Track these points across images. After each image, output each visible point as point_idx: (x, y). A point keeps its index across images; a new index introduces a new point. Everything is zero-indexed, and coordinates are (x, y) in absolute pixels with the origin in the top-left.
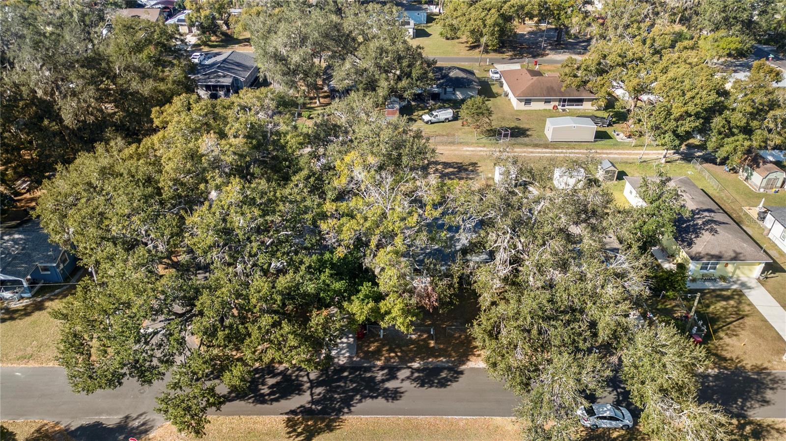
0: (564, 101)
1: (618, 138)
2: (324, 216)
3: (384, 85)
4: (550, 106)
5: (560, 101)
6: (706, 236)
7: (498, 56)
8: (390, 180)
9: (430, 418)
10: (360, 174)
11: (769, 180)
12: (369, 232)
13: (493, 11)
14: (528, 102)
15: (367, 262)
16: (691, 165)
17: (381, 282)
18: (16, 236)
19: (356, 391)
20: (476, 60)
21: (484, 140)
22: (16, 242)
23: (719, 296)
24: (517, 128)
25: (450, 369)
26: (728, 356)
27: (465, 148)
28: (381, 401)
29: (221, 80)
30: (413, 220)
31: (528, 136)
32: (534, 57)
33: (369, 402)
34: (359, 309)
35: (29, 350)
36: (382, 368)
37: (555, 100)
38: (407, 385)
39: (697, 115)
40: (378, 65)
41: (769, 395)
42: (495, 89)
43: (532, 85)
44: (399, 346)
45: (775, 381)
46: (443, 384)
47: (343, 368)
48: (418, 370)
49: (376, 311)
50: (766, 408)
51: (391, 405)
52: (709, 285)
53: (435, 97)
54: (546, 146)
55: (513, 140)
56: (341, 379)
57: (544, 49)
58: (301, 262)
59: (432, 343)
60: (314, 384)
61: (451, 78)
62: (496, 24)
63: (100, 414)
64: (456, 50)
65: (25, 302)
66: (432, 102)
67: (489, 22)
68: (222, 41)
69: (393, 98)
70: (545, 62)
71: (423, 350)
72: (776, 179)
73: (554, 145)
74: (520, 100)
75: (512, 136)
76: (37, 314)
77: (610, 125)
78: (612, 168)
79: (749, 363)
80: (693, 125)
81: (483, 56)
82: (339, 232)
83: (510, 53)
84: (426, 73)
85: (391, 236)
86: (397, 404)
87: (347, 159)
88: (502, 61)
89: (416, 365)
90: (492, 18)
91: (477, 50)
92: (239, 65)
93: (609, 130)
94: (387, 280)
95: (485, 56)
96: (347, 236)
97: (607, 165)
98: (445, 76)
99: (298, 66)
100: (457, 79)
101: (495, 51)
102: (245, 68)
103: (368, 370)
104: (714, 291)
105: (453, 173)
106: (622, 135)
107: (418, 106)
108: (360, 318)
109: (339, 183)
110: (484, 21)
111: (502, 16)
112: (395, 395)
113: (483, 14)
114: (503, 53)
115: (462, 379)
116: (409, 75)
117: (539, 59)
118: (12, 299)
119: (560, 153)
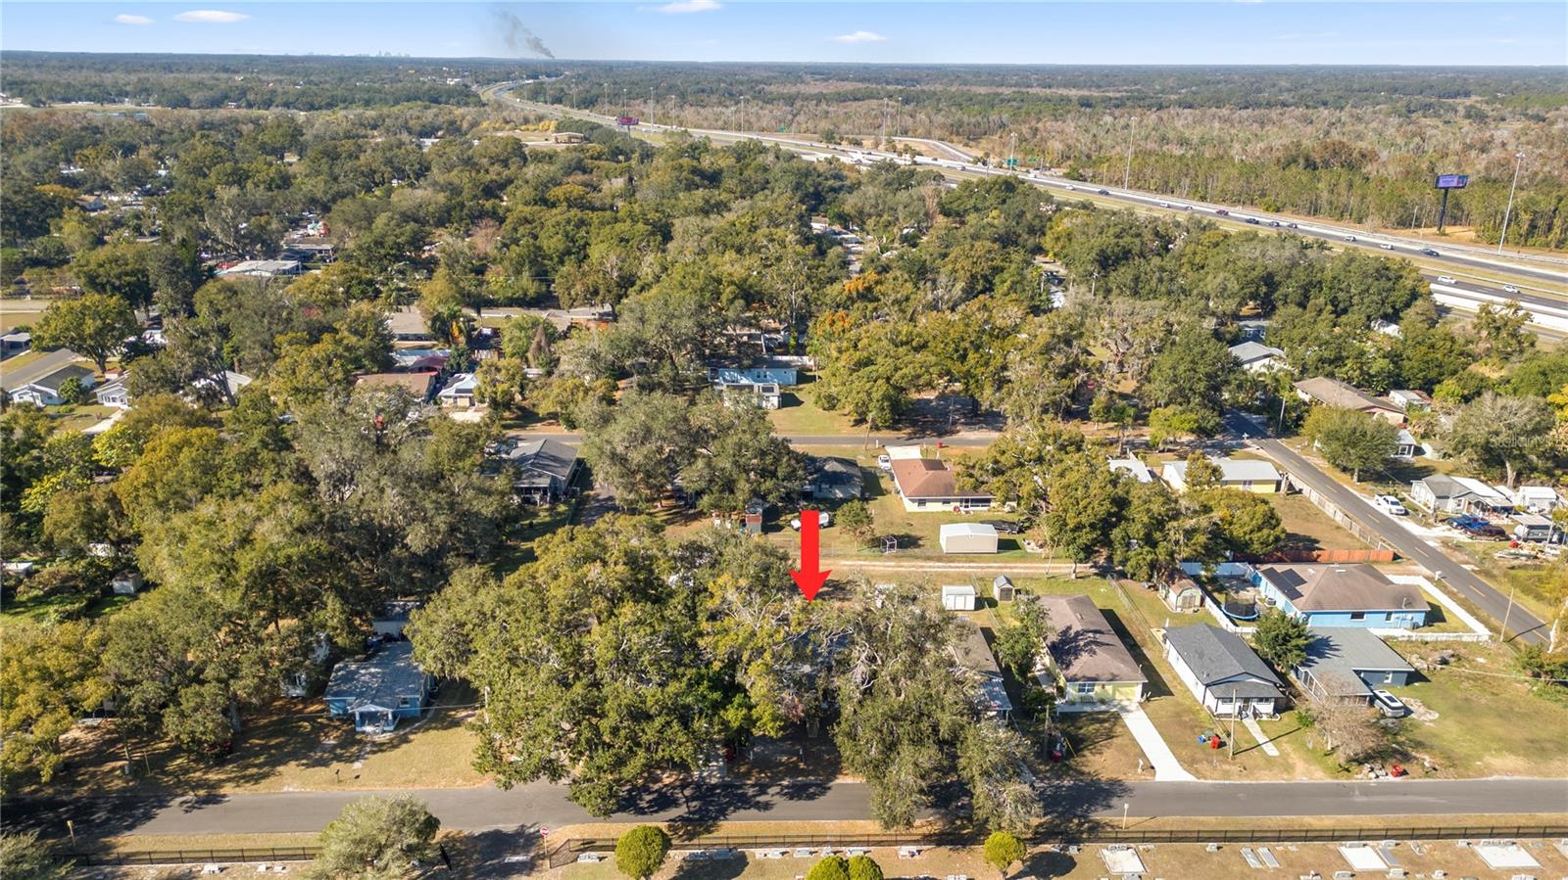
0: (967, 501)
1: (1029, 549)
2: (701, 634)
3: (743, 487)
4: (950, 507)
5: (961, 501)
6: (1085, 657)
7: (893, 434)
8: (758, 600)
9: (798, 823)
10: (732, 596)
11: (1185, 598)
12: (742, 648)
13: (880, 382)
14: (922, 502)
15: (739, 678)
16: (1107, 581)
17: (752, 694)
18: (373, 670)
19: (729, 804)
20: (860, 441)
21: (866, 552)
22: (373, 675)
23: (1094, 718)
24: (908, 536)
25: (818, 785)
26: (1086, 770)
27: (843, 562)
28: (753, 811)
29: (536, 480)
30: (779, 637)
31: (919, 546)
32: (940, 435)
33: (742, 812)
34: (733, 715)
35: (411, 776)
36: (753, 786)
37: (955, 501)
38: (777, 798)
39: (1093, 526)
40: (736, 463)
41: (1115, 801)
42: (884, 484)
43: (927, 482)
44: (770, 769)
45: (1125, 790)
46: (811, 797)
47: (715, 787)
48: (787, 787)
49: (748, 718)
50: (1108, 811)
51: (763, 813)
52: (1088, 709)
53: (807, 496)
54: (940, 559)
55: (901, 552)
56: (713, 795)
57: (954, 423)
58: (683, 675)
59: (802, 765)
60: (688, 800)
61: (827, 472)
62: (886, 397)
63: (497, 822)
64: (836, 426)
65: (388, 736)
66: (803, 503)
67: (876, 396)
68: (517, 418)
69: (755, 500)
70: (954, 442)
71: (792, 771)
72: (1192, 597)
73: (950, 558)
74: (913, 501)
75: (901, 546)
76: (404, 746)
77: (1021, 531)
78: (1008, 586)
79: (1104, 776)
80: (1090, 537)
81: (872, 435)
82: (715, 648)
83: (909, 431)
84: (794, 470)
85: (760, 651)
86: (768, 813)
87: (720, 581)
88: (897, 442)
89: (785, 783)
90: (880, 389)
91: (864, 426)
92: (555, 459)
93: (1018, 538)
94: (755, 694)
95: (875, 434)
96: (723, 651)
97: (1002, 581)
98: (820, 470)
99: (639, 466)
100: (835, 473)
101: (888, 428)
102: (563, 463)
103: (740, 787)
104: (1090, 714)
105: (827, 593)
106: (1033, 544)
107: (785, 507)
108: (735, 725)
109: (711, 604)
110: (869, 394)
111: (895, 387)
112: (767, 806)
113: (868, 385)
114: (899, 430)
115: (829, 793)
116: (773, 475)
117: (947, 438)
118: (375, 733)
119: (953, 568)
